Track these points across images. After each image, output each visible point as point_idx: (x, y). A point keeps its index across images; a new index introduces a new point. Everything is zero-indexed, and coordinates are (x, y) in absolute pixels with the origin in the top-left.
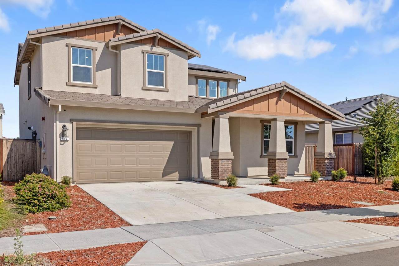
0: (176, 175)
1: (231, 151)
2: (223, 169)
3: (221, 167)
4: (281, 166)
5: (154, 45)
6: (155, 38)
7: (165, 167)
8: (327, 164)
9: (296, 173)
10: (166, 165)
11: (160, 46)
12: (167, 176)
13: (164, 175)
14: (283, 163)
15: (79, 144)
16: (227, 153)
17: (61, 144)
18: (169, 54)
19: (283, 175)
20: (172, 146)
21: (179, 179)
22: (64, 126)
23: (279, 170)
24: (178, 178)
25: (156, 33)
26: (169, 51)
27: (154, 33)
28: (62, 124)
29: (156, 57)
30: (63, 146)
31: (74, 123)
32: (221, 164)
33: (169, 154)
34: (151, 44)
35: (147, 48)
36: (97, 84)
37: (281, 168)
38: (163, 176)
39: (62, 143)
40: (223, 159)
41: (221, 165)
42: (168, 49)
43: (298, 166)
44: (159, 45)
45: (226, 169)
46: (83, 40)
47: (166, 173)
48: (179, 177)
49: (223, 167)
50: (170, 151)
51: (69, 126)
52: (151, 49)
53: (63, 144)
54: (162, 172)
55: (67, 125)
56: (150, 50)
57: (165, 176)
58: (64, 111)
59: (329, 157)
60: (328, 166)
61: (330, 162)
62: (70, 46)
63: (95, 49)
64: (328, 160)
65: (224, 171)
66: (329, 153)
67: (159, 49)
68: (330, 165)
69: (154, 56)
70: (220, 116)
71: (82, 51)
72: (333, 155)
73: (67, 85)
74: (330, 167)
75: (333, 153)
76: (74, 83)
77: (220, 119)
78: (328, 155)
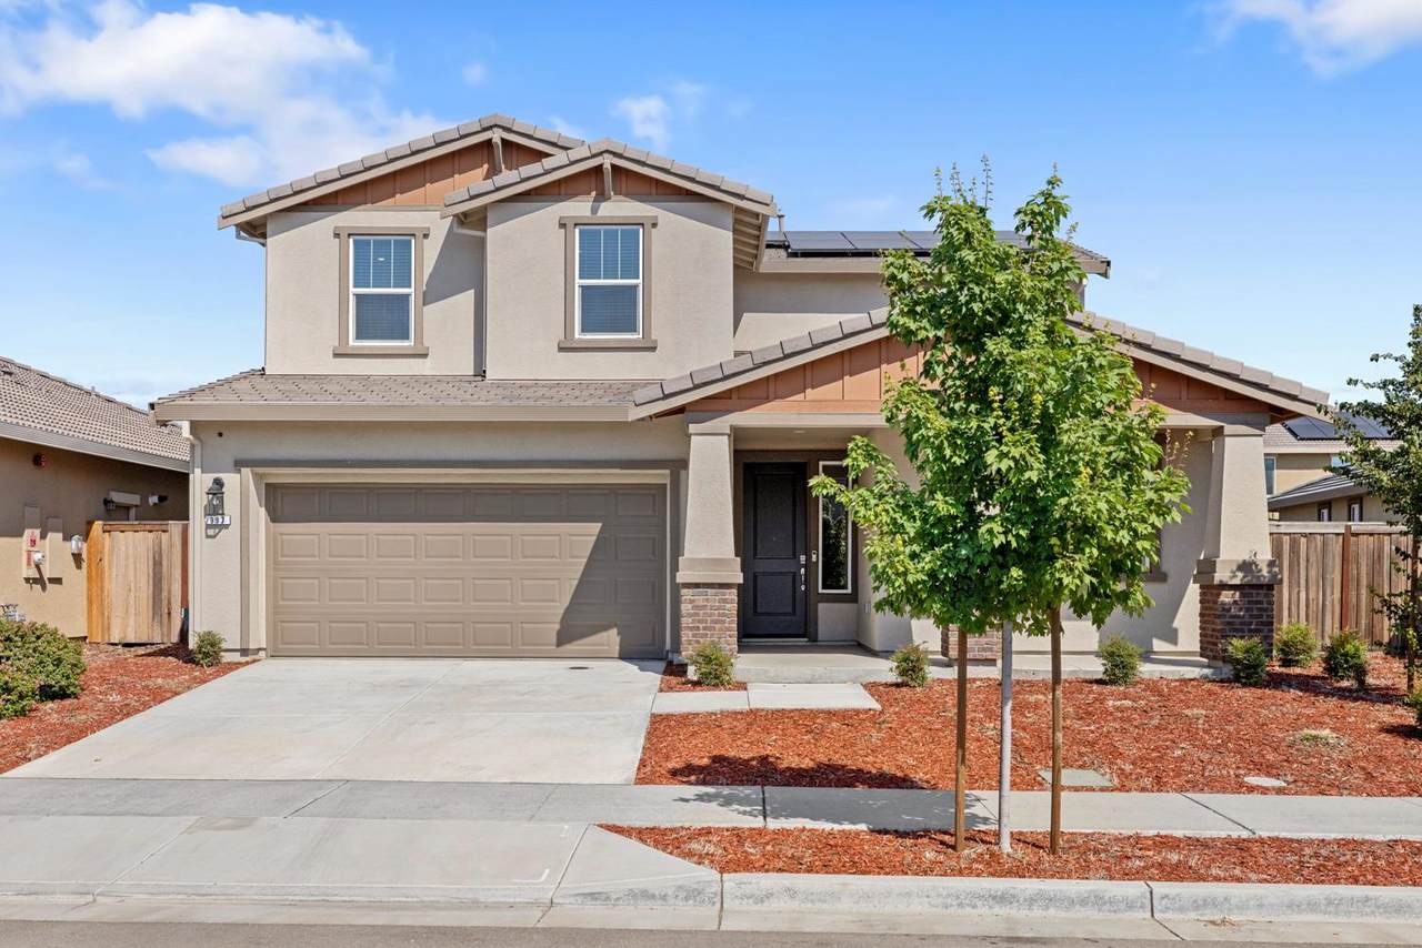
0: (611, 639)
1: (737, 555)
2: (699, 621)
3: (690, 615)
5: (602, 196)
6: (599, 169)
7: (567, 611)
8: (1229, 610)
9: (1158, 645)
10: (570, 603)
11: (626, 195)
12: (575, 643)
13: (564, 637)
15: (282, 534)
16: (718, 563)
17: (208, 537)
18: (659, 218)
20: (594, 538)
21: (620, 654)
22: (218, 483)
24: (618, 648)
25: (601, 153)
26: (657, 207)
27: (594, 156)
28: (208, 479)
29: (611, 236)
30: (214, 540)
31: (246, 471)
32: (692, 601)
33: (582, 568)
34: (594, 194)
35: (579, 207)
36: (426, 344)
38: (560, 643)
39: (211, 532)
40: (697, 586)
41: (690, 606)
42: (655, 201)
43: (1174, 617)
44: (623, 192)
45: (712, 622)
46: (387, 209)
47: (569, 633)
48: (620, 646)
49: (696, 614)
50: (588, 554)
51: (231, 480)
52: (594, 211)
53: (214, 537)
54: (557, 627)
55: (224, 477)
56: (588, 214)
57: (569, 642)
58: (218, 438)
59: (1244, 577)
60: (1238, 617)
61: (1249, 602)
62: (344, 235)
63: (419, 235)
64: (1238, 593)
65: (705, 628)
66: (1241, 562)
67: (619, 208)
68: (1251, 615)
69: (605, 231)
70: (692, 428)
71: (382, 247)
72: (1265, 572)
73: (336, 355)
74: (1251, 624)
75: (1266, 563)
76: (358, 348)
77: (693, 437)
78: (1235, 568)
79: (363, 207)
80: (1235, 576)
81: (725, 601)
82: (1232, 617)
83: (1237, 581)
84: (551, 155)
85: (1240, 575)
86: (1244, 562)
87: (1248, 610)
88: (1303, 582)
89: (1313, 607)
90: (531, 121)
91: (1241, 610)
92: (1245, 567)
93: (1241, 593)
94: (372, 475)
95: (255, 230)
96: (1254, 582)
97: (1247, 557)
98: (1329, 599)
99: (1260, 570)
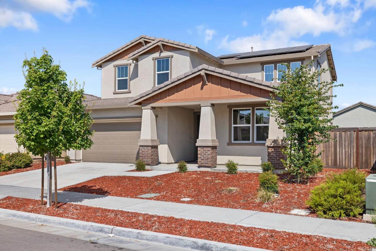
2: (143, 155)
4: (203, 154)
11: (167, 51)
14: (206, 150)
19: (206, 163)
23: (201, 158)
25: (159, 41)
26: (173, 53)
27: (157, 42)
29: (163, 61)
32: (142, 150)
34: (160, 51)
35: (156, 55)
36: (131, 90)
37: (203, 156)
42: (173, 51)
45: (146, 155)
46: (123, 60)
49: (143, 153)
52: (160, 55)
59: (274, 144)
60: (274, 156)
61: (276, 152)
62: (115, 66)
63: (129, 65)
64: (273, 149)
65: (144, 156)
66: (273, 140)
67: (165, 54)
68: (277, 155)
69: (166, 59)
70: (143, 108)
71: (122, 68)
72: (280, 143)
73: (114, 94)
74: (277, 158)
75: (281, 140)
76: (118, 92)
77: (143, 110)
78: (272, 142)
79: (119, 60)
80: (271, 144)
81: (148, 150)
82: (271, 156)
83: (272, 146)
84: (151, 42)
85: (273, 144)
86: (275, 140)
87: (276, 154)
88: (343, 146)
89: (347, 154)
90: (149, 35)
91: (274, 154)
92: (275, 141)
93: (274, 149)
94: (109, 121)
95: (100, 66)
96: (277, 145)
97: (276, 138)
98: (352, 151)
99: (279, 143)
